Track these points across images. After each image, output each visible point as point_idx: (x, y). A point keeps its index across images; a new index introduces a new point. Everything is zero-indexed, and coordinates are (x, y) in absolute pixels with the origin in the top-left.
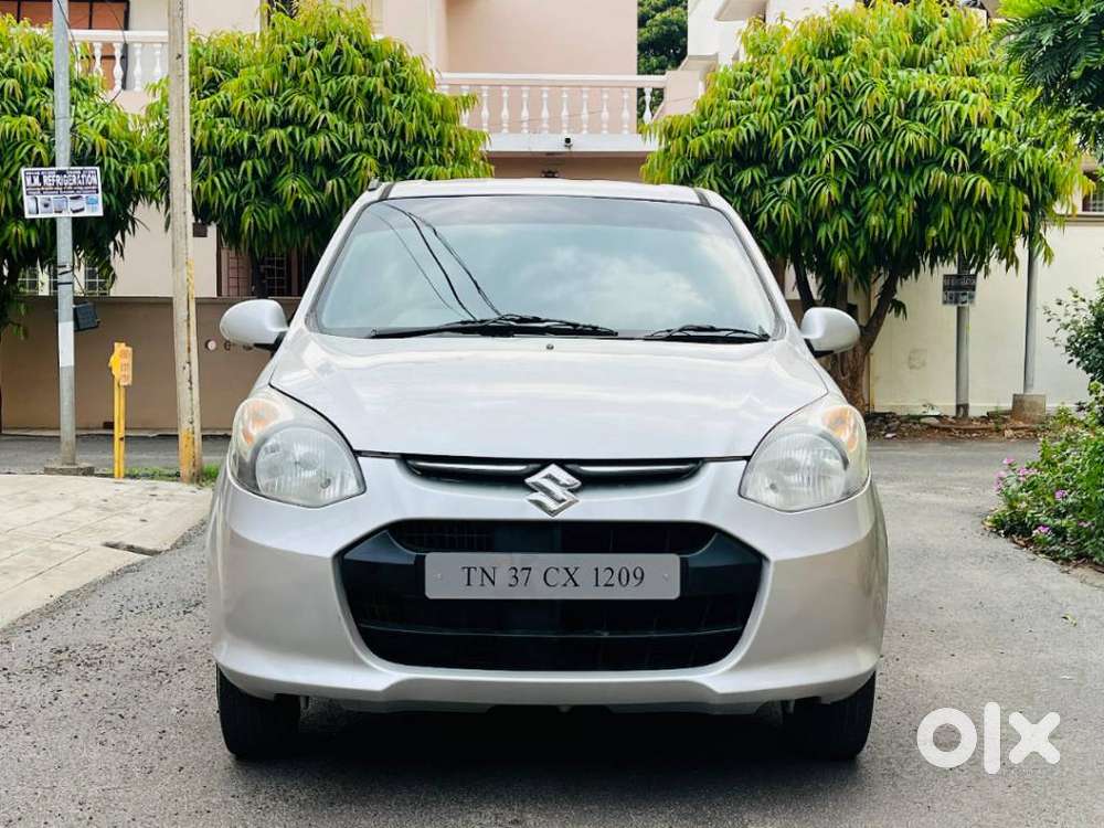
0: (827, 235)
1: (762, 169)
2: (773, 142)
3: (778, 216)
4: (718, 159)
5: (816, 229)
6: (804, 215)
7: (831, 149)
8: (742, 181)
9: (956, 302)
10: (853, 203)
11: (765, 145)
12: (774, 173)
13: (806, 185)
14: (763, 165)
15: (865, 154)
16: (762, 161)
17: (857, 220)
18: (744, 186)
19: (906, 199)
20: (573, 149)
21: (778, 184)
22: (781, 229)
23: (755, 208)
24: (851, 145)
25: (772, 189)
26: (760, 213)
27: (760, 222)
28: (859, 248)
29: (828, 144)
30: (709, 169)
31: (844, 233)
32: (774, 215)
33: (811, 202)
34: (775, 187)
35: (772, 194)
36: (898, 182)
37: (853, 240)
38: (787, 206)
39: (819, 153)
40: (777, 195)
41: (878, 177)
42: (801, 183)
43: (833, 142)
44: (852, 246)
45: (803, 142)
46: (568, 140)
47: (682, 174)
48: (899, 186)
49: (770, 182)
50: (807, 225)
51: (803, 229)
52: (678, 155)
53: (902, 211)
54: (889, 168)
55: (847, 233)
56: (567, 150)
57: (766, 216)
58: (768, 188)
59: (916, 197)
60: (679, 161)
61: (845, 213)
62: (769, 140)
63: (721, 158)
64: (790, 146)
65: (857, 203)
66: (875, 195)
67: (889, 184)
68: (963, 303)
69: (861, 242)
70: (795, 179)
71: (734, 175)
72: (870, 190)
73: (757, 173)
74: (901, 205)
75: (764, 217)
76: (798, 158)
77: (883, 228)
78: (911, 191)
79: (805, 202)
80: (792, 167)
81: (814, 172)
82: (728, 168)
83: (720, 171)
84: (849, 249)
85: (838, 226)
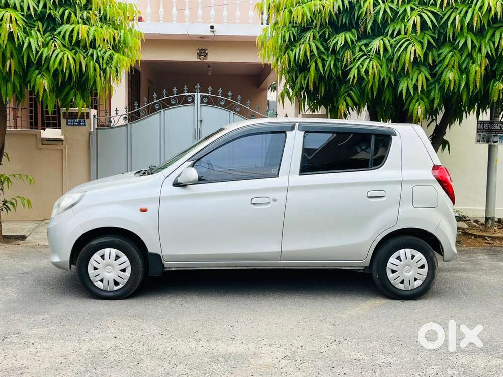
0: (408, 88)
1: (353, 33)
2: (364, 9)
3: (367, 72)
4: (316, 26)
5: (397, 83)
6: (389, 71)
7: (415, 13)
8: (337, 42)
9: (488, 141)
10: (430, 62)
11: (356, 13)
12: (363, 35)
13: (391, 46)
14: (354, 30)
15: (445, 17)
16: (353, 27)
17: (433, 75)
18: (338, 47)
19: (479, 57)
20: (216, 33)
21: (366, 45)
22: (368, 83)
23: (346, 66)
24: (433, 10)
25: (361, 50)
26: (350, 69)
27: (351, 76)
28: (434, 98)
29: (412, 9)
30: (309, 34)
31: (422, 86)
32: (363, 71)
33: (395, 59)
34: (363, 48)
35: (361, 53)
36: (472, 42)
37: (429, 92)
38: (375, 63)
39: (404, 18)
40: (365, 55)
41: (455, 39)
42: (388, 44)
43: (416, 7)
44: (428, 97)
45: (391, 8)
46: (212, 27)
47: (287, 40)
48: (474, 47)
49: (359, 44)
50: (390, 80)
51: (386, 83)
52: (285, 25)
53: (474, 68)
54: (465, 30)
55: (425, 87)
56: (212, 34)
57: (356, 72)
58: (357, 48)
59: (488, 56)
60: (285, 28)
61: (423, 69)
62: (360, 7)
63: (319, 25)
64: (379, 12)
65: (434, 61)
66: (451, 54)
67: (465, 44)
68: (494, 142)
69: (436, 94)
70: (382, 39)
71: (329, 38)
72: (445, 50)
73: (349, 36)
74: (473, 63)
75: (354, 72)
76: (385, 23)
77: (457, 82)
78: (484, 51)
79: (390, 60)
80: (379, 30)
81: (399, 33)
82: (324, 33)
83: (318, 36)
84: (426, 100)
85: (417, 81)
